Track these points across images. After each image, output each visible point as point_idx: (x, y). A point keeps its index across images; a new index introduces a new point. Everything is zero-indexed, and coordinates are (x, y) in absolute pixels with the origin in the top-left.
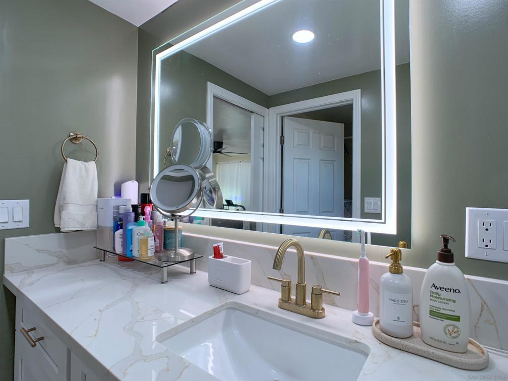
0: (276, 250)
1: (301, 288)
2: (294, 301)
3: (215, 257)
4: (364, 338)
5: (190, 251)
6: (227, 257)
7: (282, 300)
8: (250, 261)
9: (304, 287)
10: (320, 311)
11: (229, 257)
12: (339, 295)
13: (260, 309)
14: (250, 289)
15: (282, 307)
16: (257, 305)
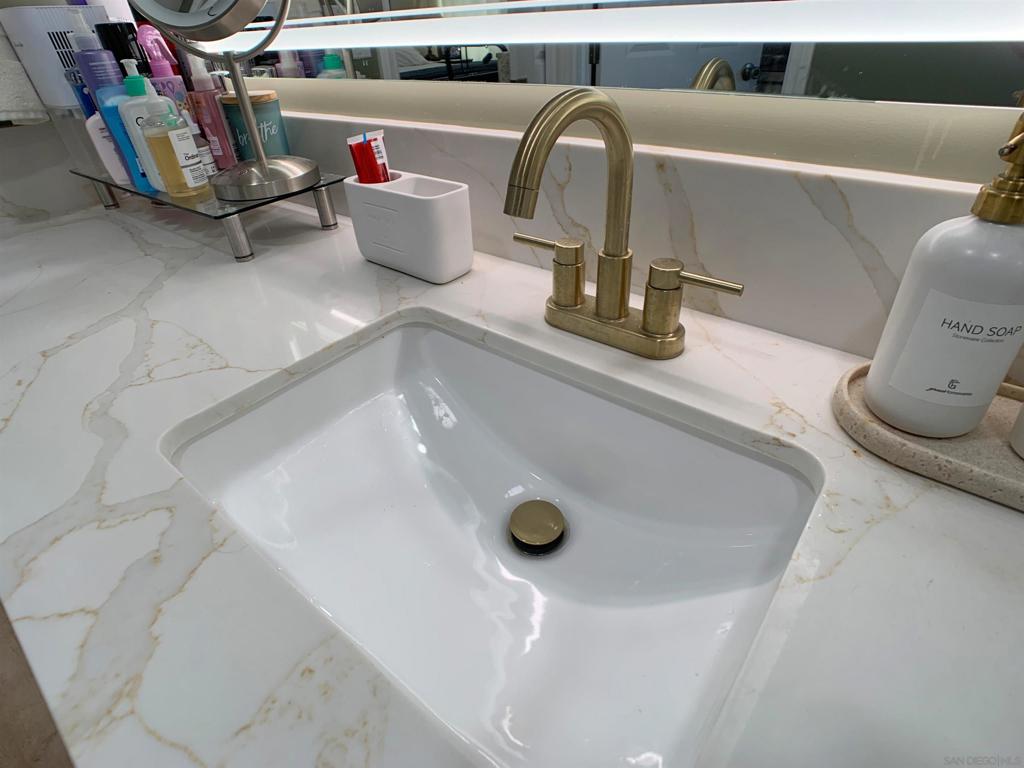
0: (517, 140)
1: (615, 269)
2: (592, 304)
3: (361, 180)
4: (803, 431)
5: (303, 164)
6: (400, 176)
7: (557, 304)
8: (465, 187)
9: (626, 266)
10: (671, 339)
11: (406, 176)
12: (738, 292)
13: (491, 330)
14: (475, 267)
15: (555, 323)
16: (483, 317)
